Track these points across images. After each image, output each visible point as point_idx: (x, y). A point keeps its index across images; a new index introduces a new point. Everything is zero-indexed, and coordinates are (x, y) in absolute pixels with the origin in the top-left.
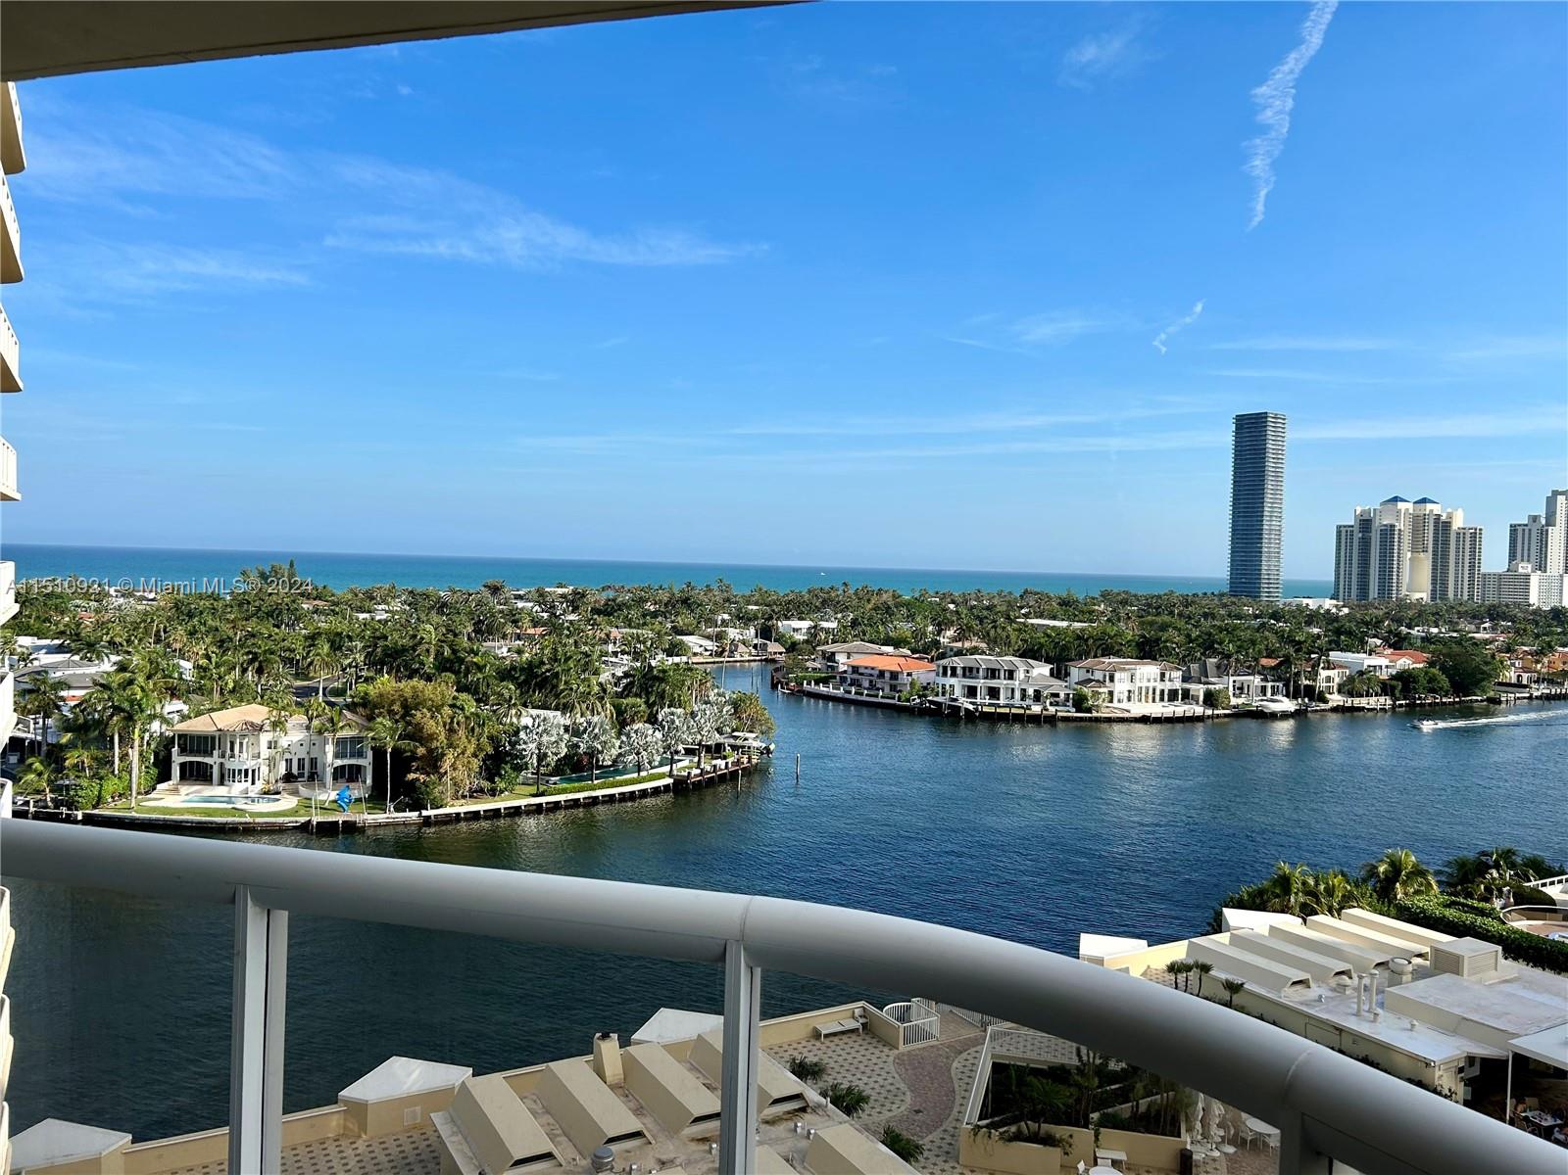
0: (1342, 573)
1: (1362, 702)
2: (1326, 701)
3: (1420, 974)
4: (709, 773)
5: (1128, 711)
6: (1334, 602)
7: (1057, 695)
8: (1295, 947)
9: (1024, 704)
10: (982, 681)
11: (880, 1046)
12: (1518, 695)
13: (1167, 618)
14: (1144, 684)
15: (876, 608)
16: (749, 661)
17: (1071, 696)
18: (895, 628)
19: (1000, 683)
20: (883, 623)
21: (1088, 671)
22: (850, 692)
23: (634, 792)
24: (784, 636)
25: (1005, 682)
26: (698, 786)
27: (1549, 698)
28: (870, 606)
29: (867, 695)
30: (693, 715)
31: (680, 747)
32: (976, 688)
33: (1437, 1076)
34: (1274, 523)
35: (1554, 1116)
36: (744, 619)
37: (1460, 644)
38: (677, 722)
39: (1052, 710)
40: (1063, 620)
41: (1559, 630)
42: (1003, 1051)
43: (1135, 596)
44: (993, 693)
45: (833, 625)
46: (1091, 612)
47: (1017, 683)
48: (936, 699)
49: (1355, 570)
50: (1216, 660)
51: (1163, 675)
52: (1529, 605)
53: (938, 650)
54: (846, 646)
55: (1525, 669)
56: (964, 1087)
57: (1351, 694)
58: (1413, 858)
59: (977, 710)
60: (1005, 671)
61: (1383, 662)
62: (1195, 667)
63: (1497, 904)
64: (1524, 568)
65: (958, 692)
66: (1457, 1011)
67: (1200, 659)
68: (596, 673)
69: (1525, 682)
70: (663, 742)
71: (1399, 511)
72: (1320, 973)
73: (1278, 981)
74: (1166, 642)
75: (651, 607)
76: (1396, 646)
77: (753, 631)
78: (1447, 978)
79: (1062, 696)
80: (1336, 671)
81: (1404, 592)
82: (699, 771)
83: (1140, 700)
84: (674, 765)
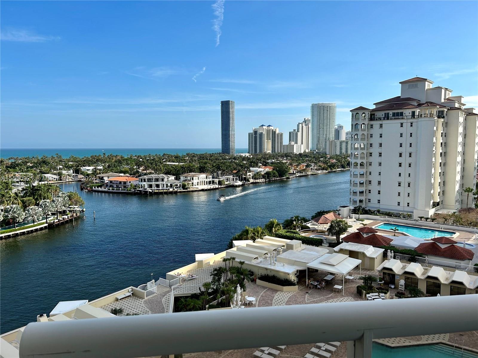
0: (250, 146)
1: (258, 181)
2: (249, 181)
3: (284, 251)
4: (62, 220)
5: (198, 188)
6: (249, 154)
7: (177, 185)
8: (253, 249)
9: (167, 188)
10: (154, 183)
11: (138, 299)
12: (293, 176)
13: (206, 161)
14: (202, 180)
15: (116, 161)
16: (71, 181)
17: (181, 185)
18: (123, 167)
19: (160, 183)
20: (119, 166)
21: (186, 177)
22: (110, 189)
23: (33, 230)
24: (84, 172)
25: (161, 182)
26: (58, 225)
27: (300, 176)
28: (113, 161)
29: (116, 190)
30: (53, 201)
31: (50, 213)
32: (152, 185)
33: (291, 277)
34: (233, 132)
35: (317, 282)
36: (68, 168)
37: (280, 164)
38: (48, 204)
39: (176, 189)
40: (176, 162)
41: (301, 159)
42: (177, 293)
43: (196, 154)
44: (158, 186)
45: (102, 168)
46: (184, 160)
47: (165, 182)
48: (139, 189)
49: (253, 145)
50: (220, 172)
51: (207, 177)
52: (294, 153)
53: (138, 174)
54: (107, 174)
55: (295, 169)
56: (167, 306)
57: (255, 179)
58: (276, 221)
59: (153, 191)
60: (161, 179)
61: (262, 170)
62: (215, 174)
63: (298, 230)
64: (293, 143)
65: (146, 187)
66: (294, 259)
67: (216, 172)
68: (11, 189)
69: (295, 173)
70: (43, 211)
71: (263, 129)
72: (260, 255)
73: (250, 259)
74: (207, 167)
75: (30, 165)
76: (265, 165)
77: (72, 171)
78: (290, 251)
79: (179, 185)
80: (251, 173)
81: (265, 151)
82: (58, 220)
83: (201, 185)
84: (48, 219)
